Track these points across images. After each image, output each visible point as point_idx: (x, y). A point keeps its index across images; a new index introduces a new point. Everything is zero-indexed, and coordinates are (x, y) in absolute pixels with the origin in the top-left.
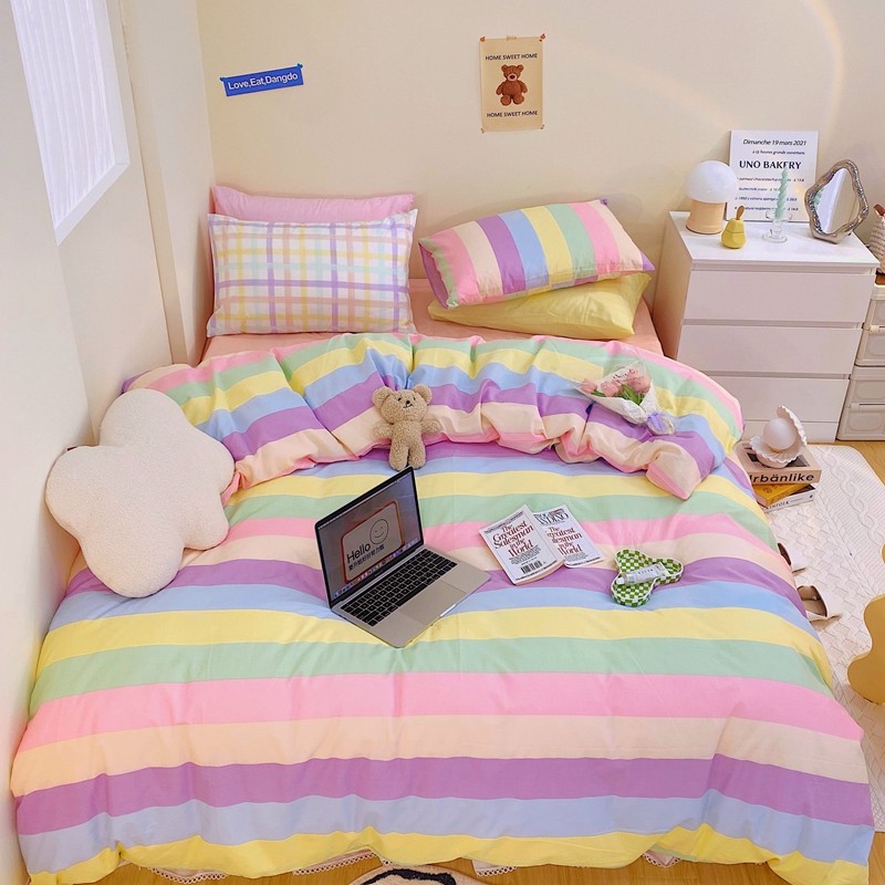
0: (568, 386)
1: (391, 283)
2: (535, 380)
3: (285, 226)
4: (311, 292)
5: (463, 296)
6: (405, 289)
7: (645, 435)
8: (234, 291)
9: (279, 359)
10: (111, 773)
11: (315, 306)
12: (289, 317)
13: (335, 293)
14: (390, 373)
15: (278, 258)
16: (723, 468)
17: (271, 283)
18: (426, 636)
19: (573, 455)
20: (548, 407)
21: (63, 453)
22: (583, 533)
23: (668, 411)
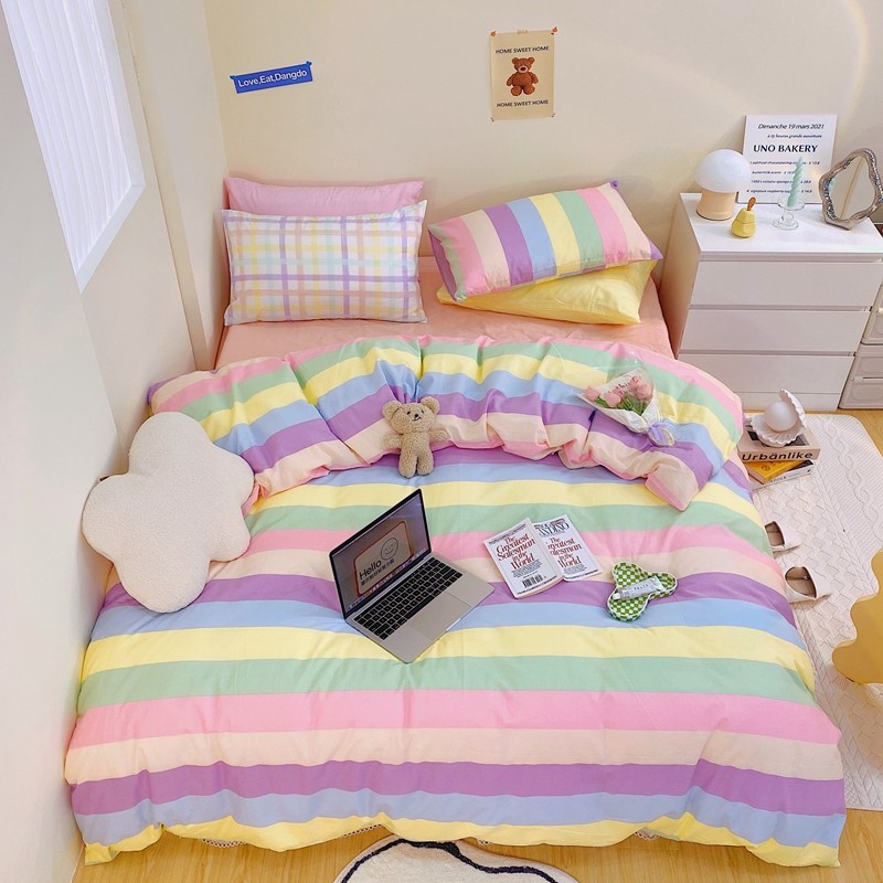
0: (571, 393)
1: (401, 275)
2: (540, 389)
3: (297, 222)
4: (324, 285)
5: (471, 290)
6: (414, 279)
7: (645, 445)
8: (249, 285)
9: (293, 367)
10: (152, 770)
11: (327, 298)
12: (302, 308)
13: (346, 286)
14: (399, 384)
15: (291, 254)
17: (284, 277)
18: (434, 652)
19: (575, 462)
20: (552, 415)
21: (97, 483)
22: (583, 544)
23: (670, 418)
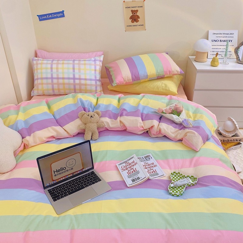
0: (153, 110)
1: (94, 78)
2: (141, 108)
3: (58, 61)
4: (66, 81)
5: (118, 82)
6: (99, 80)
7: (181, 127)
8: (39, 81)
9: (47, 102)
11: (68, 86)
12: (59, 90)
13: (74, 82)
14: (87, 106)
15: (54, 71)
16: (212, 139)
17: (52, 78)
19: (154, 135)
20: (145, 117)
22: (158, 165)
23: (190, 119)
